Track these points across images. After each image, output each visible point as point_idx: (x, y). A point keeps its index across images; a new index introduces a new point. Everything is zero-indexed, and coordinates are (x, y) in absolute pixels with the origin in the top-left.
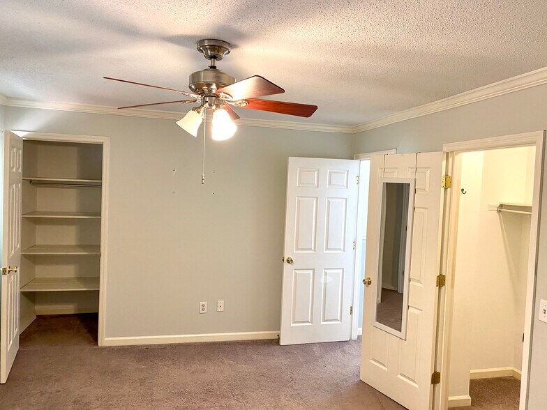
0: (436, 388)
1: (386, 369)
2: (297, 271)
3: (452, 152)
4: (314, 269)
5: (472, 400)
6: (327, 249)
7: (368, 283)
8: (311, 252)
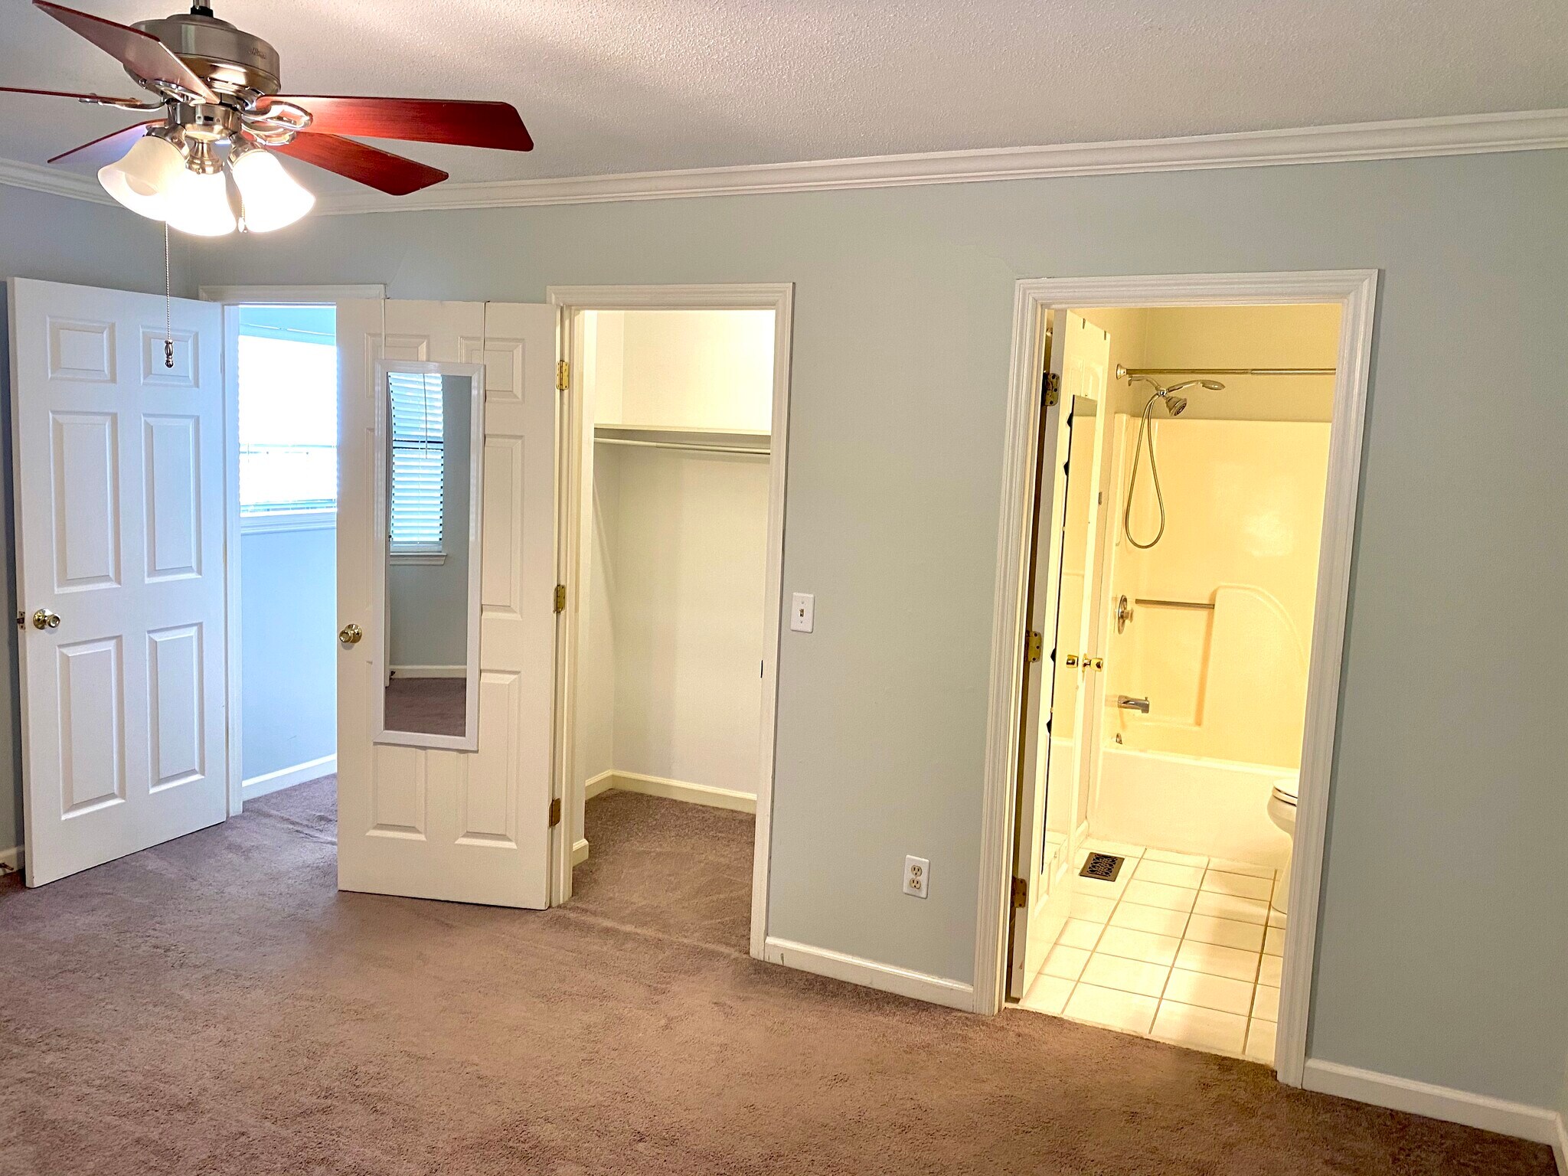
0: (555, 832)
1: (422, 837)
2: (67, 651)
3: (569, 306)
4: (119, 638)
5: (590, 846)
6: (154, 571)
7: (350, 638)
8: (103, 586)
